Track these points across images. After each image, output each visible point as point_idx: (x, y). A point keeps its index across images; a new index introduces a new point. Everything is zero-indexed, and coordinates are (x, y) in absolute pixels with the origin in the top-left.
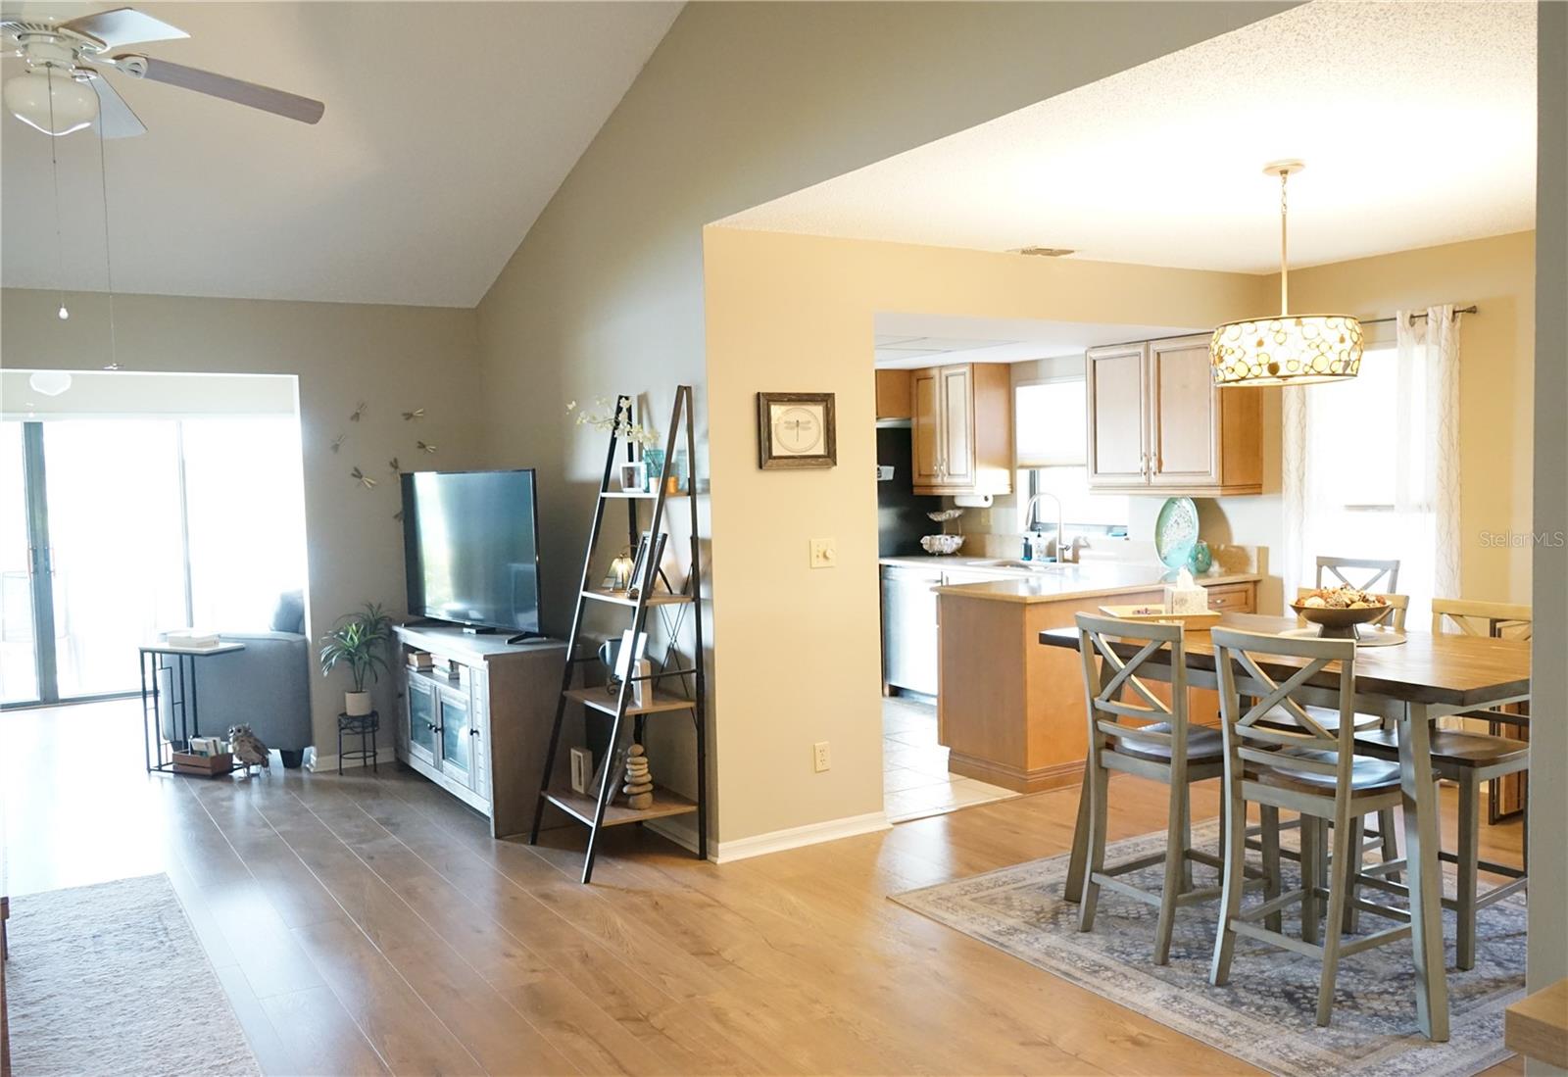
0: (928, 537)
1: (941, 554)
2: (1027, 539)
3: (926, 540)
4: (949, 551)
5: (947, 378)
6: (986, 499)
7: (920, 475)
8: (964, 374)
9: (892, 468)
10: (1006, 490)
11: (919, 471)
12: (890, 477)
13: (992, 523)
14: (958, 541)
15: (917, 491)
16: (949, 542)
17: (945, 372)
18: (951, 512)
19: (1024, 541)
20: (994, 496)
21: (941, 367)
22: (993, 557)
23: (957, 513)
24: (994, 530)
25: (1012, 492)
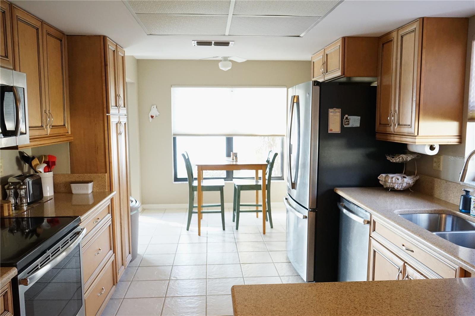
0: (384, 175)
1: (394, 191)
2: (467, 192)
3: (382, 177)
4: (400, 188)
5: (402, 37)
6: (432, 148)
7: (380, 124)
8: (414, 31)
9: (359, 118)
10: (454, 141)
11: (380, 120)
12: (357, 124)
13: (441, 168)
14: (408, 181)
15: (378, 136)
16: (400, 181)
17: (401, 32)
18: (404, 156)
19: (464, 193)
20: (440, 145)
21: (398, 29)
22: (438, 201)
23: (409, 158)
24: (443, 176)
25: (460, 142)
